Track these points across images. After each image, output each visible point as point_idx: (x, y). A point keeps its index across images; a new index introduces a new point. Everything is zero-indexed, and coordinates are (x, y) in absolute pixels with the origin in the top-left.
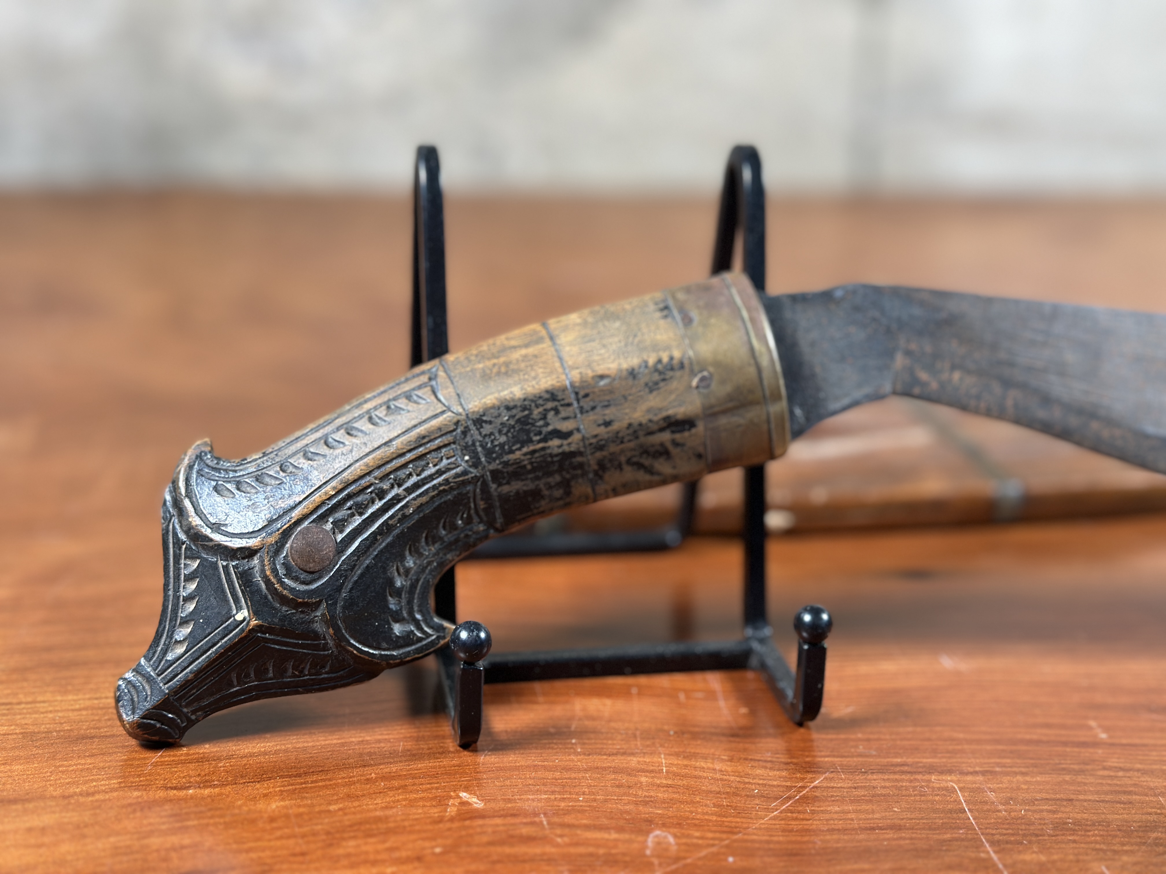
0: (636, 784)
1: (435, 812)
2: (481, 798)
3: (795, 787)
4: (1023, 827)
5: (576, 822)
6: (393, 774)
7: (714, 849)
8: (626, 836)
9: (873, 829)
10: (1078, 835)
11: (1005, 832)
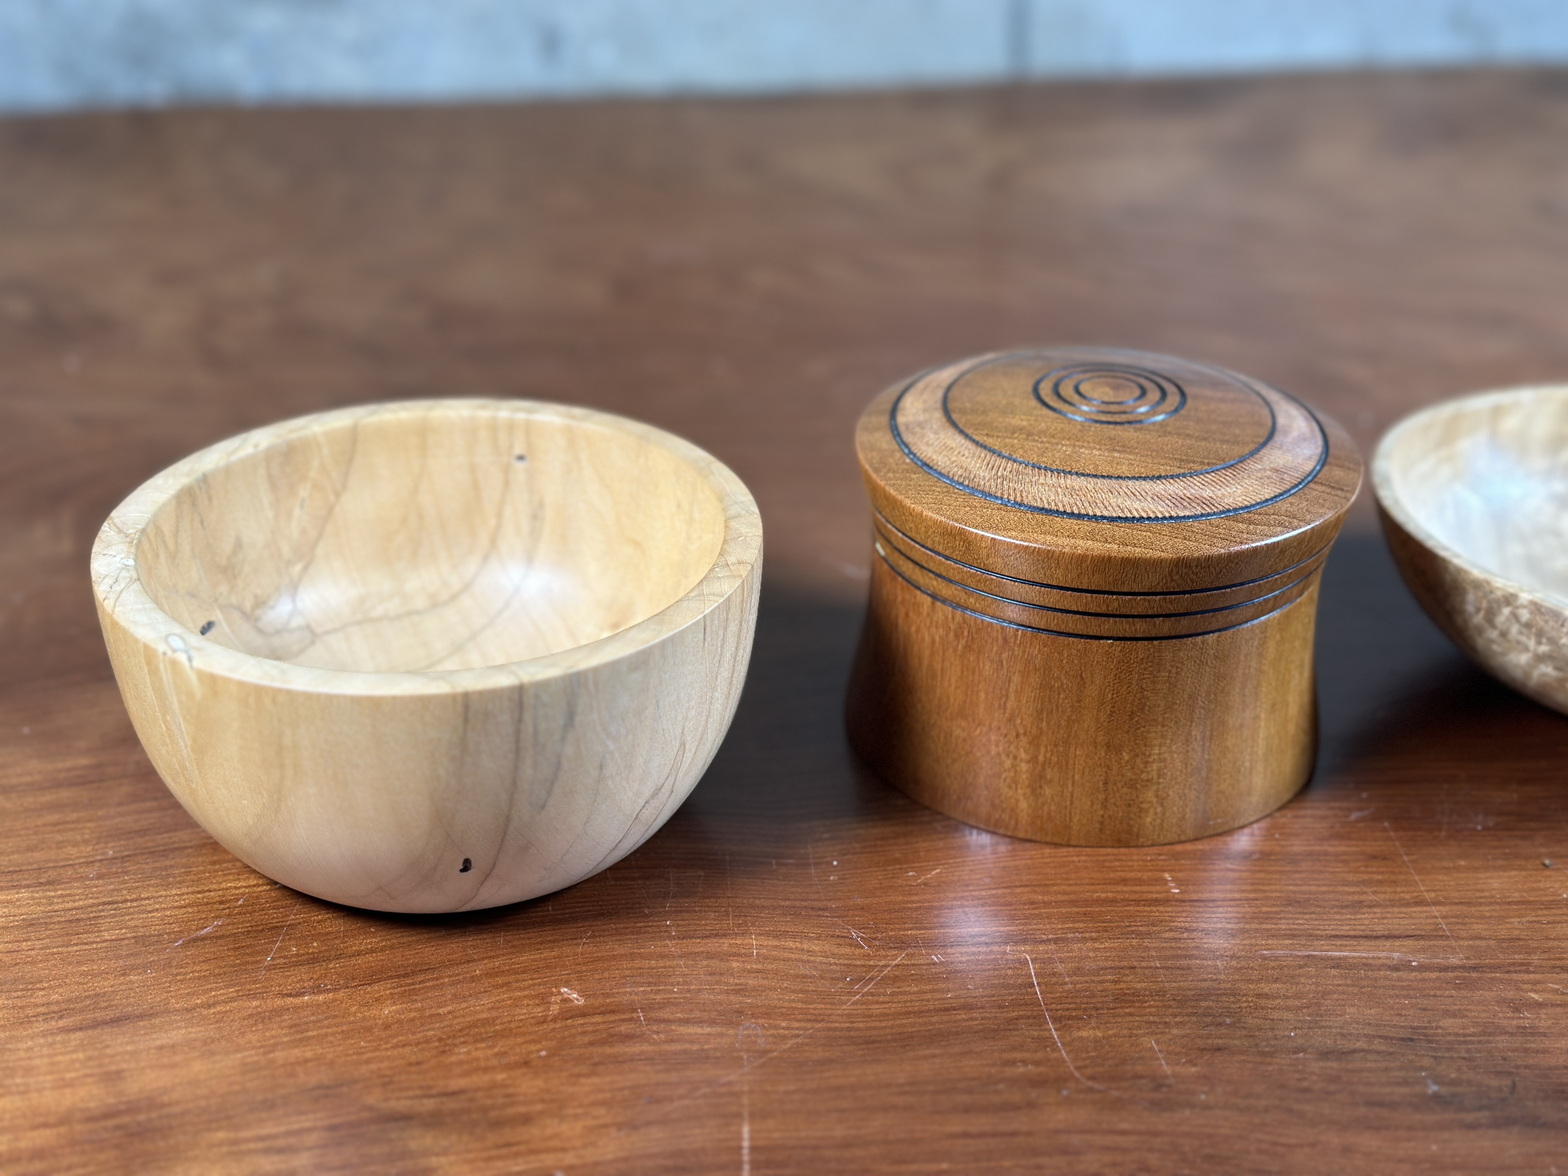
0: (728, 970)
1: (538, 1011)
2: (581, 993)
3: (877, 966)
4: (1085, 1000)
5: (671, 1017)
6: (496, 970)
7: (799, 1040)
8: (718, 1030)
9: (946, 1010)
10: (1134, 1007)
11: (1067, 1006)
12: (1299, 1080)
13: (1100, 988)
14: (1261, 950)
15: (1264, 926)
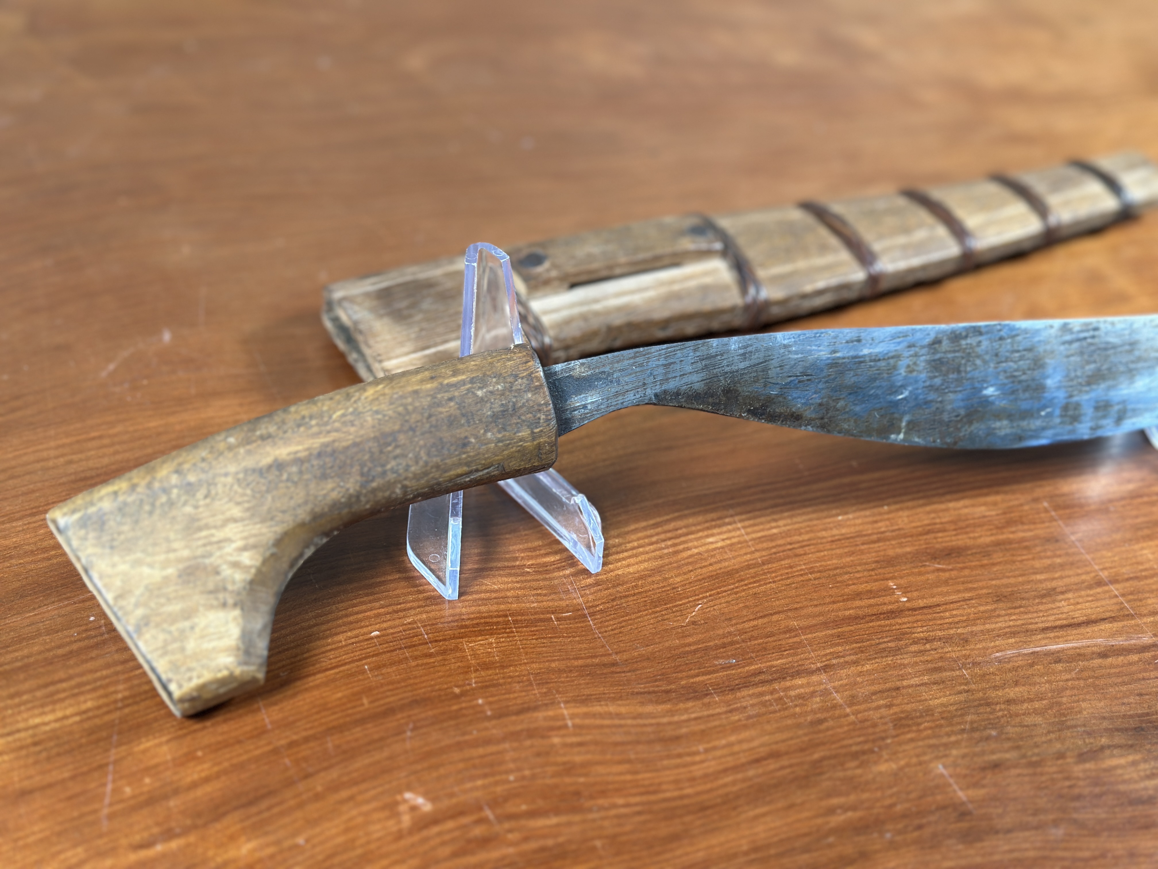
12: (1070, 787)
13: (878, 716)
14: (993, 653)
15: (988, 626)
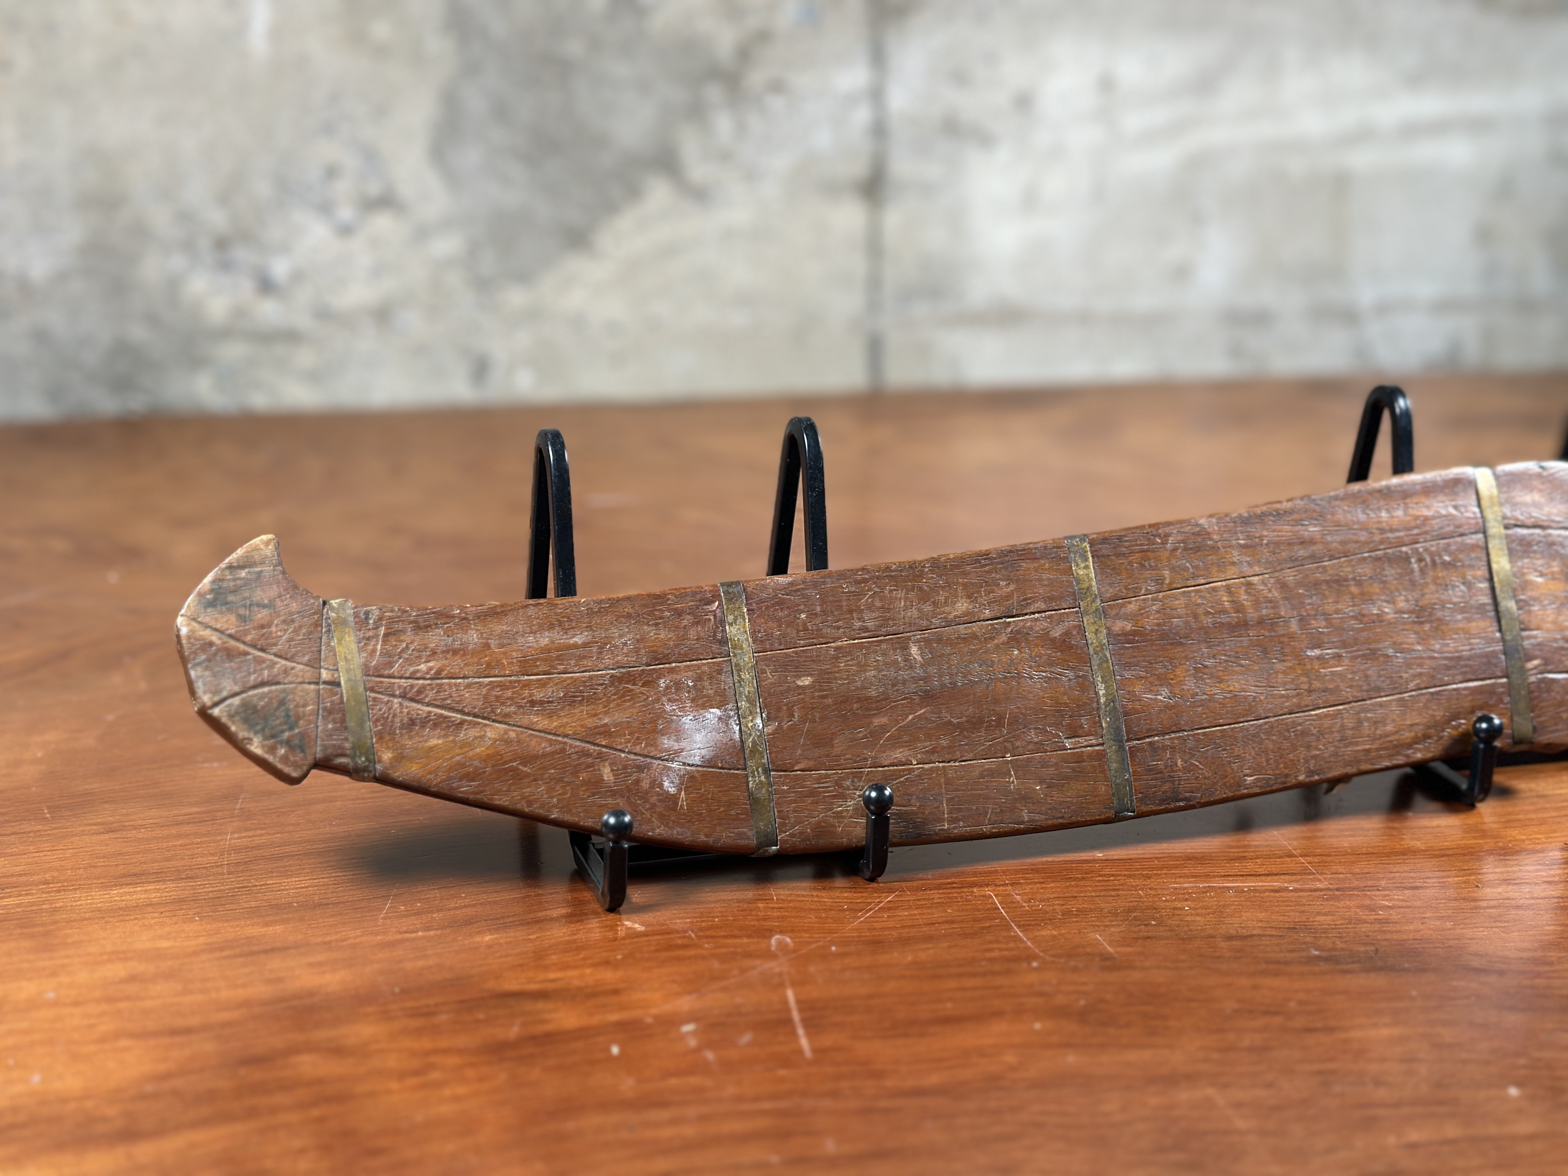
0: (756, 908)
1: (610, 935)
2: (641, 924)
3: (874, 902)
4: (1041, 915)
5: (716, 934)
7: (821, 944)
8: (755, 940)
9: (934, 924)
10: (1079, 918)
11: (1028, 919)
